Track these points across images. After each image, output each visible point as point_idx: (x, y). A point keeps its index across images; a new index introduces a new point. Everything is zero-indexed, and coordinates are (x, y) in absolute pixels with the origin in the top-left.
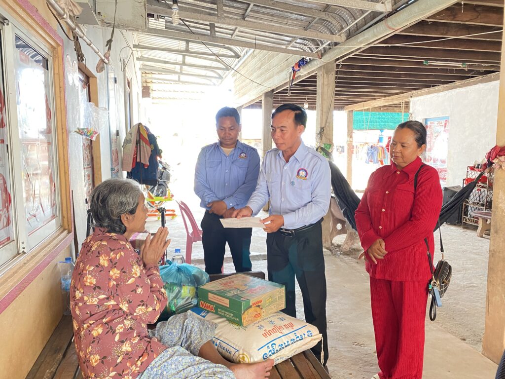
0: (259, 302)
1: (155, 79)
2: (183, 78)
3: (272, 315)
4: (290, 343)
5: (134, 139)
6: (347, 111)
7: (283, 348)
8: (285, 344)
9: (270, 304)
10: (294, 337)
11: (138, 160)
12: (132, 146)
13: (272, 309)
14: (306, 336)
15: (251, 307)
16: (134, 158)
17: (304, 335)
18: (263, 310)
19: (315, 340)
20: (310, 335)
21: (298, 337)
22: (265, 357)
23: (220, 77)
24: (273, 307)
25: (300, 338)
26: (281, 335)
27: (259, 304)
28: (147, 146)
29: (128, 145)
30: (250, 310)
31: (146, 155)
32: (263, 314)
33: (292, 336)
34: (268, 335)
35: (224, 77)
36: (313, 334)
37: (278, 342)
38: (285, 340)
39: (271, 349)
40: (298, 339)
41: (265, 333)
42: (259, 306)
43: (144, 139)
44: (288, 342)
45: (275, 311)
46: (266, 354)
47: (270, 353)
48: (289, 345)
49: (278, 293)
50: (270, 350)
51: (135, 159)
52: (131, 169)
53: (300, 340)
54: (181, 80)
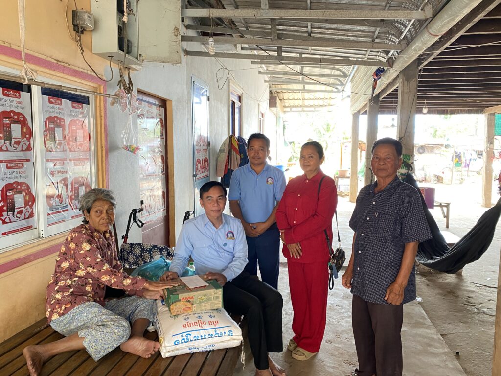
0: (189, 298)
1: (284, 89)
2: (307, 87)
3: (204, 311)
4: (207, 337)
5: (227, 148)
6: (487, 114)
7: (199, 339)
8: (201, 336)
9: (203, 302)
10: (214, 334)
11: (229, 168)
12: (224, 155)
13: (206, 306)
14: (226, 334)
15: (180, 300)
16: (225, 166)
17: (225, 333)
18: (195, 305)
19: (234, 339)
20: (231, 335)
21: (218, 334)
22: (176, 343)
23: (342, 84)
24: (207, 305)
25: (219, 335)
26: (200, 328)
27: (190, 300)
28: (237, 155)
29: (222, 154)
30: (179, 304)
31: (236, 163)
32: (194, 309)
33: (212, 332)
34: (187, 326)
35: (345, 83)
36: (234, 334)
37: (194, 334)
38: (202, 333)
39: (185, 338)
40: (217, 335)
41: (186, 324)
42: (189, 301)
43: (235, 149)
44: (205, 335)
45: (210, 309)
46: (178, 341)
47: (183, 341)
48: (206, 338)
49: (213, 294)
50: (183, 338)
51: (227, 166)
52: (223, 175)
53: (219, 336)
54: (306, 88)
